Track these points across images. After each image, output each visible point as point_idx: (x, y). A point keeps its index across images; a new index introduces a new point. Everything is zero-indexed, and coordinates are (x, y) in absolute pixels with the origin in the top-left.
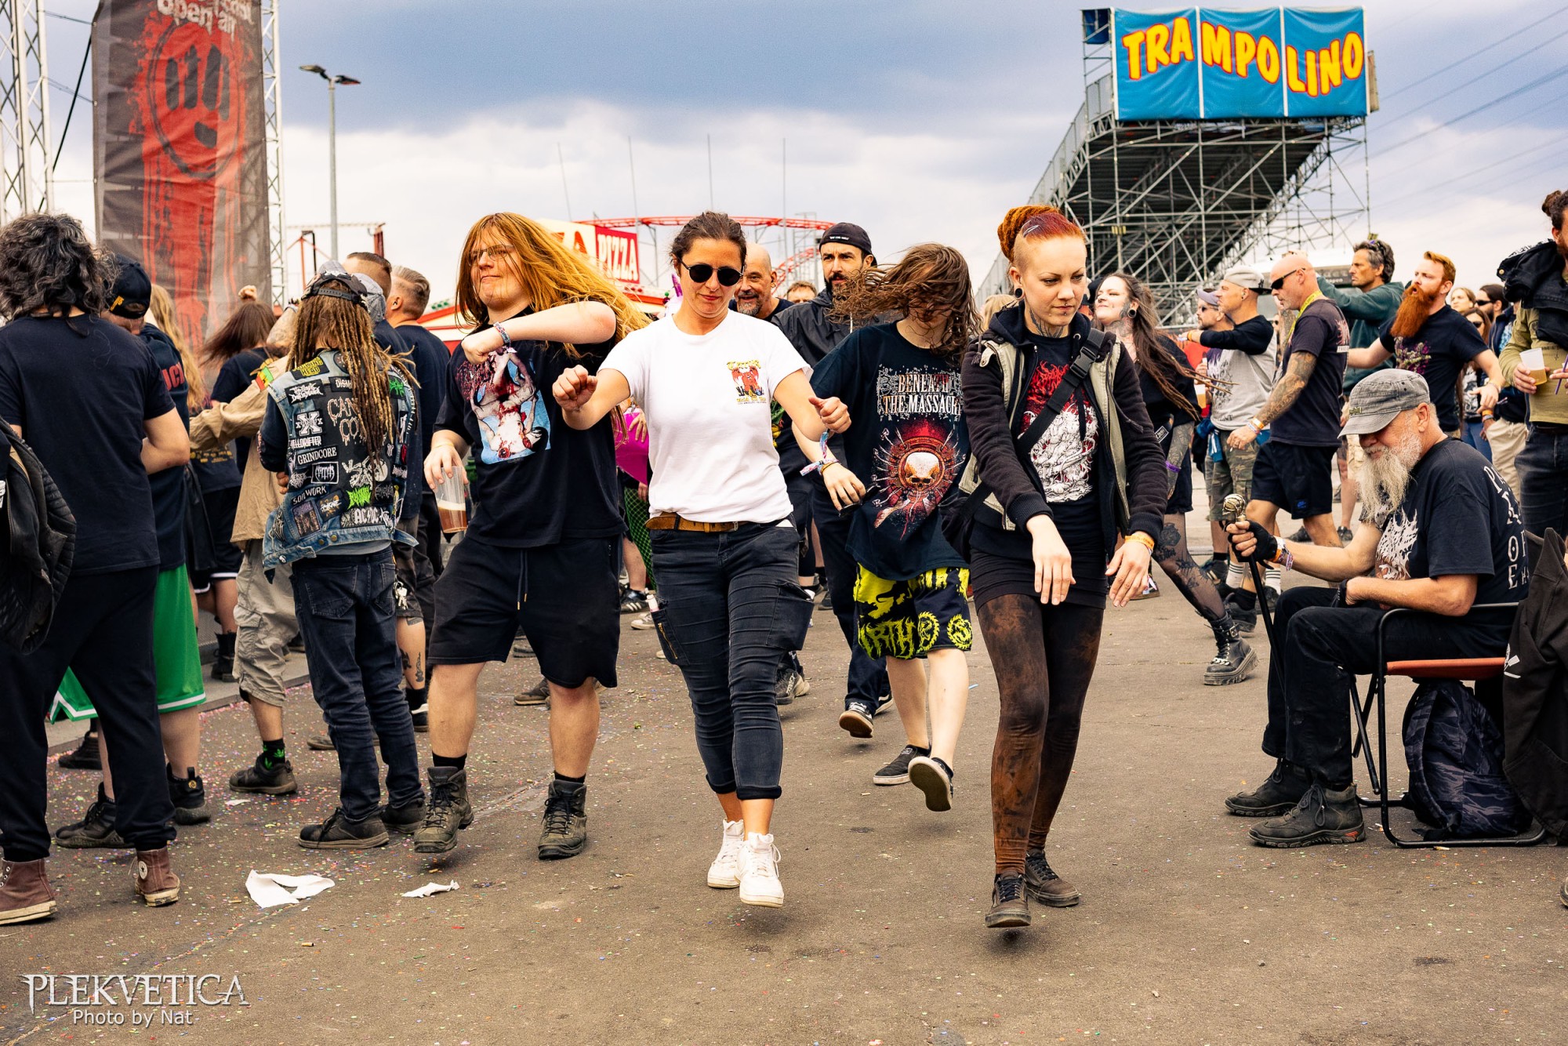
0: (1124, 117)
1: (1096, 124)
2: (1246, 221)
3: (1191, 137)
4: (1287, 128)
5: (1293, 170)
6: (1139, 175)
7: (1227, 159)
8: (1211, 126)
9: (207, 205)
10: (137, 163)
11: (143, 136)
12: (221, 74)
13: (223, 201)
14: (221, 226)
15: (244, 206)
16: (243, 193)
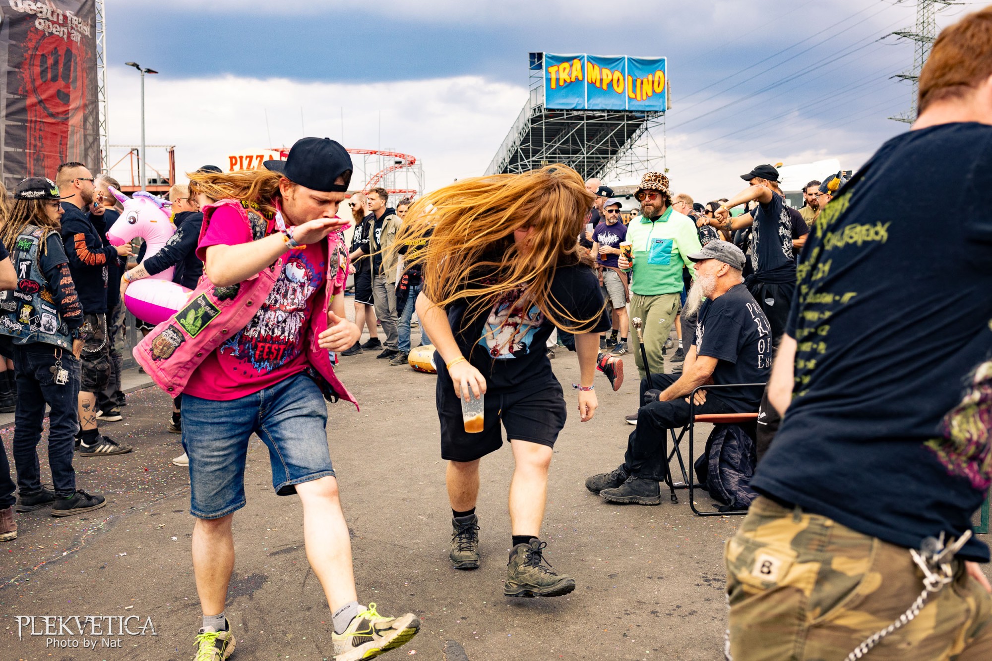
0: (549, 107)
1: (534, 110)
2: (606, 160)
3: (582, 118)
4: (627, 115)
5: (629, 136)
6: (555, 136)
7: (597, 130)
8: (591, 113)
9: (64, 135)
10: (23, 110)
11: (26, 96)
12: (73, 64)
13: (73, 133)
14: (72, 147)
15: (85, 136)
16: (85, 129)
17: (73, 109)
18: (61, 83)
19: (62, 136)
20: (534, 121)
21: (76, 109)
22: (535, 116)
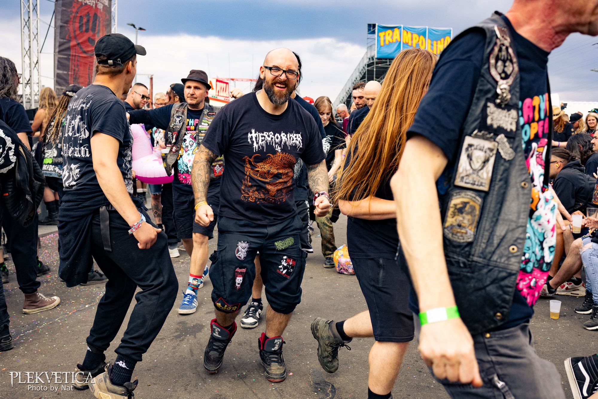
0: (378, 57)
1: (370, 59)
6: (381, 75)
10: (68, 49)
11: (70, 40)
12: (97, 22)
18: (91, 33)
19: (89, 65)
20: (369, 65)
22: (370, 62)
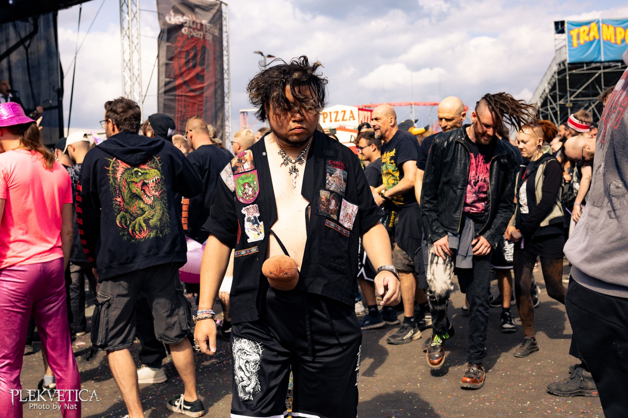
0: (571, 61)
1: (560, 64)
3: (599, 69)
6: (577, 84)
7: (613, 77)
8: (607, 64)
9: (201, 103)
10: (174, 88)
11: (176, 79)
12: (206, 55)
13: (207, 101)
14: (206, 111)
15: (216, 103)
16: (216, 99)
17: (206, 86)
18: (198, 69)
19: (199, 105)
20: (559, 73)
21: (209, 85)
22: (560, 69)
